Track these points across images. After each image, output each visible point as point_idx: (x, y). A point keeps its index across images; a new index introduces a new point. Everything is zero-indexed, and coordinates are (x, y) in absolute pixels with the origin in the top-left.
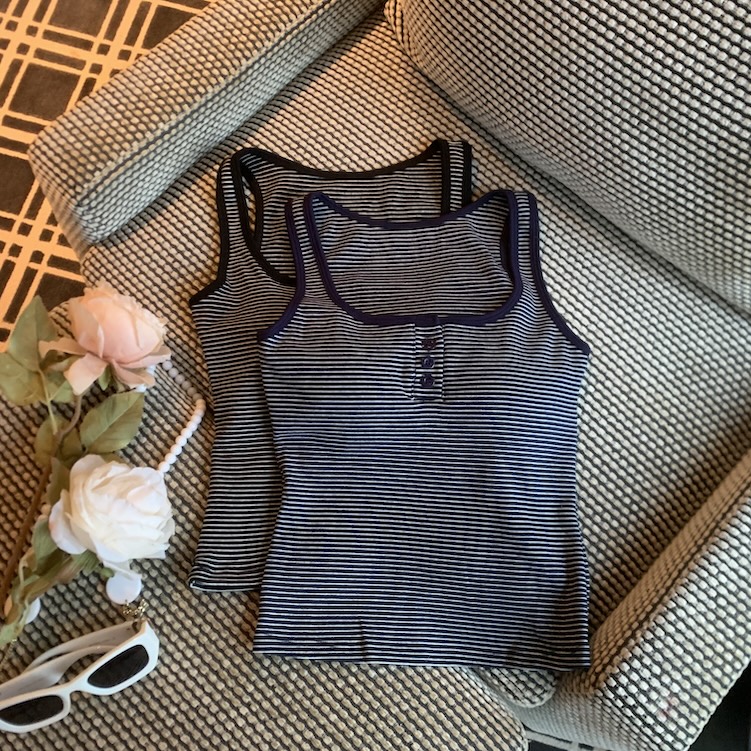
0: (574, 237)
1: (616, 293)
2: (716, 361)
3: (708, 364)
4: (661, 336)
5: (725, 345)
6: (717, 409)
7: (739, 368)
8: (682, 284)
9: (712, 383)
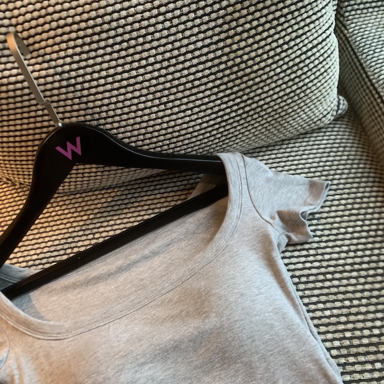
2: (327, 161)
3: (326, 166)
5: (321, 151)
6: (357, 180)
9: (339, 172)
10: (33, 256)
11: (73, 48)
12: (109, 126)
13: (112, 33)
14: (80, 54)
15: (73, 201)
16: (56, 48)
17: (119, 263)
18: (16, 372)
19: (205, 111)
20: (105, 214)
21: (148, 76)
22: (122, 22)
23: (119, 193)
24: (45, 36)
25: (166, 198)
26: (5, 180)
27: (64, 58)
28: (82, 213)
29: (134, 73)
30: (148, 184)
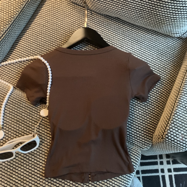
0: (122, 29)
1: (137, 40)
2: (166, 50)
3: (164, 52)
4: (151, 48)
5: (167, 46)
6: (169, 62)
7: (172, 50)
8: (152, 33)
9: (166, 56)
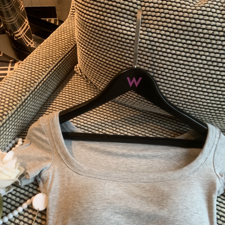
10: (82, 123)
11: (166, 31)
12: (158, 79)
13: (191, 34)
14: (167, 36)
15: (113, 106)
16: (157, 27)
17: (124, 151)
18: (51, 177)
19: (215, 97)
20: (127, 121)
21: (196, 65)
22: (200, 30)
23: (138, 114)
24: (154, 18)
25: (163, 130)
26: (84, 76)
27: (158, 34)
28: (115, 115)
29: (190, 59)
30: (156, 118)
